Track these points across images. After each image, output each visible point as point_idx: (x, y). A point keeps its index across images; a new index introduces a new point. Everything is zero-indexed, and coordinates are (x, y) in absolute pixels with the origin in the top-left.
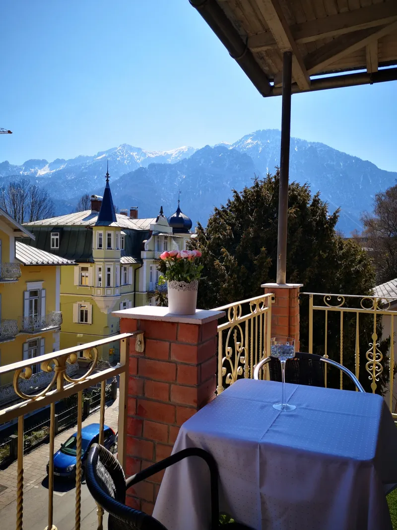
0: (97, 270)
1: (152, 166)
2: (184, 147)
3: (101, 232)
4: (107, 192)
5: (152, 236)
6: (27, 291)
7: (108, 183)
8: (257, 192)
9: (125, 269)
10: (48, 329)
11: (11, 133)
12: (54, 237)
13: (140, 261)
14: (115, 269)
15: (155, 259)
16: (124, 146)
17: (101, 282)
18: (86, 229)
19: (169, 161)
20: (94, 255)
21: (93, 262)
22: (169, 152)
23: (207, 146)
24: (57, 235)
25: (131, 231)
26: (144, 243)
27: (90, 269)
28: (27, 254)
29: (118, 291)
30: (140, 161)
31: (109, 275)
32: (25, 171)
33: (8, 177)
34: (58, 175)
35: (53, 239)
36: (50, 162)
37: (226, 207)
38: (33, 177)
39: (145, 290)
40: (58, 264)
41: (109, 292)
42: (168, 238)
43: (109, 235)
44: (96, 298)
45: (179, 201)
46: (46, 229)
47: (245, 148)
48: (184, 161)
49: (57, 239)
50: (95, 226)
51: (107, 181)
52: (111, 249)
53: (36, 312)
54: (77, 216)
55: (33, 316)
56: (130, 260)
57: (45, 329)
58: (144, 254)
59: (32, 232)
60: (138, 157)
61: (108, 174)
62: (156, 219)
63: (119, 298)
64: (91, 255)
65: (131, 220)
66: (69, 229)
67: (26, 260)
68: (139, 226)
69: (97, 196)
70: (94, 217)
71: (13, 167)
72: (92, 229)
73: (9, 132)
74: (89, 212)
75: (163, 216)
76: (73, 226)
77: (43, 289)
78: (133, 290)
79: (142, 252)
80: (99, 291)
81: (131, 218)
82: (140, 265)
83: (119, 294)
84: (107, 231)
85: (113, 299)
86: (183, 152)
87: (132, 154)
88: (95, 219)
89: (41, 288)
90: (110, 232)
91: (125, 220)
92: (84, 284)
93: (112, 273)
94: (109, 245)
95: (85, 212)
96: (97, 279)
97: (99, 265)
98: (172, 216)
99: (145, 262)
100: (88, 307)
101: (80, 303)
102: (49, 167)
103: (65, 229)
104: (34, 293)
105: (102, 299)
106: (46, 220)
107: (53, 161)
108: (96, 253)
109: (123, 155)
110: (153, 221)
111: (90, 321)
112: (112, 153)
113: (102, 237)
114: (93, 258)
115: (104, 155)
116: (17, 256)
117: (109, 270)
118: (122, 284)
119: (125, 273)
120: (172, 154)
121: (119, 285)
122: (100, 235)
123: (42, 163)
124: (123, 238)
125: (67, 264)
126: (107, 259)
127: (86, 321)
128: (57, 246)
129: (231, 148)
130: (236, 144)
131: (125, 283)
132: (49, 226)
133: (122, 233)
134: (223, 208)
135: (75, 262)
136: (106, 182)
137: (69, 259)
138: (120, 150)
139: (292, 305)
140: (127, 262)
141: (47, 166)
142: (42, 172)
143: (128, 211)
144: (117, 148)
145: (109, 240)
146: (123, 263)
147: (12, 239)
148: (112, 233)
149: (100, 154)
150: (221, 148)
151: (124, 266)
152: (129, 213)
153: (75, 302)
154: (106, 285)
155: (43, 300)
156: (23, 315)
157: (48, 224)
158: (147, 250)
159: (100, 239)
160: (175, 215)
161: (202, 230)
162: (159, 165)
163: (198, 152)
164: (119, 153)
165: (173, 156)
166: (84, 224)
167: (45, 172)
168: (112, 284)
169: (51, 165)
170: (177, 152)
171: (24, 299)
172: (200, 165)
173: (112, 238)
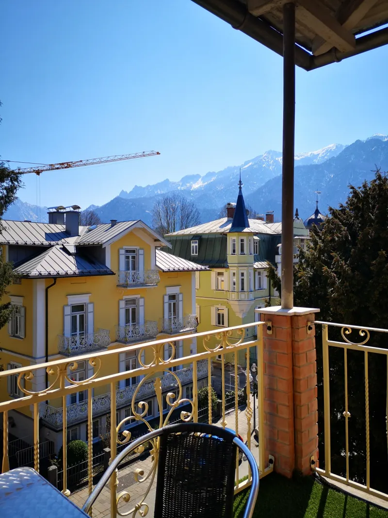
0: (231, 274)
2: (331, 146)
3: (235, 238)
4: (240, 199)
6: (166, 295)
8: (380, 185)
9: (259, 274)
10: (184, 330)
11: (160, 154)
12: (194, 245)
13: (274, 265)
14: (249, 274)
16: (269, 152)
17: (235, 286)
18: (221, 236)
19: (316, 162)
20: (229, 261)
21: (228, 267)
22: (315, 153)
23: (358, 141)
24: (196, 243)
25: (265, 236)
26: (278, 247)
27: (226, 274)
28: (167, 261)
29: (252, 296)
31: (243, 280)
32: (182, 186)
33: (169, 192)
34: (210, 187)
35: (193, 246)
36: (202, 176)
37: (345, 205)
38: (189, 192)
40: (193, 270)
41: (243, 296)
43: (242, 240)
44: (232, 302)
45: (317, 202)
46: (187, 238)
48: (332, 159)
49: (196, 246)
50: (229, 232)
51: (240, 188)
52: (244, 254)
53: (174, 315)
54: (214, 224)
55: (172, 318)
56: (265, 264)
57: (182, 331)
58: (278, 259)
59: (169, 241)
61: (240, 182)
63: (253, 302)
64: (226, 261)
65: (266, 225)
66: (206, 237)
67: (164, 267)
68: (274, 230)
69: (232, 203)
70: (230, 223)
71: (174, 183)
72: (227, 235)
73: (158, 153)
74: (225, 219)
75: (298, 219)
76: (210, 234)
77: (181, 293)
78: (268, 295)
79: (276, 256)
80: (233, 297)
81: (267, 223)
83: (253, 299)
84: (240, 237)
85: (248, 303)
86: (331, 150)
87: (277, 159)
88: (230, 226)
89: (178, 292)
90: (242, 238)
91: (260, 225)
92: (219, 288)
93: (245, 278)
94: (242, 250)
95: (222, 220)
96: (232, 284)
97: (233, 270)
98: (310, 218)
99: (279, 266)
101: (218, 306)
102: (202, 180)
103: (203, 237)
104: (173, 297)
105: (237, 303)
106: (188, 229)
107: (205, 174)
108: (231, 258)
109: (268, 161)
111: (226, 324)
112: (258, 160)
113: (236, 243)
114: (227, 263)
115: (250, 164)
116: (158, 263)
117: (243, 274)
118: (257, 288)
119: (260, 278)
120: (319, 154)
121: (253, 289)
122: (234, 241)
123: (195, 178)
124: (256, 243)
125: (201, 270)
126: (240, 264)
127: (223, 324)
128: (196, 253)
129: (386, 140)
131: (260, 287)
132: (189, 235)
133: (256, 238)
134: (342, 206)
135: (208, 267)
136: (239, 190)
137: (203, 265)
138: (265, 156)
139: (296, 338)
140: (260, 267)
141: (200, 180)
142: (196, 186)
143: (263, 215)
144: (263, 155)
145: (242, 245)
146: (256, 267)
147: (153, 248)
148: (245, 238)
149: (246, 163)
151: (258, 270)
152: (265, 217)
153: (213, 305)
154: (240, 290)
155: (181, 303)
156: (164, 317)
157: (188, 233)
159: (234, 245)
160: (313, 217)
162: (305, 167)
163: (348, 148)
164: (265, 160)
165: (320, 156)
166: (219, 231)
167: (199, 185)
168: (245, 289)
169: (204, 179)
170: (324, 151)
171: (164, 303)
172: (350, 161)
173: (245, 243)
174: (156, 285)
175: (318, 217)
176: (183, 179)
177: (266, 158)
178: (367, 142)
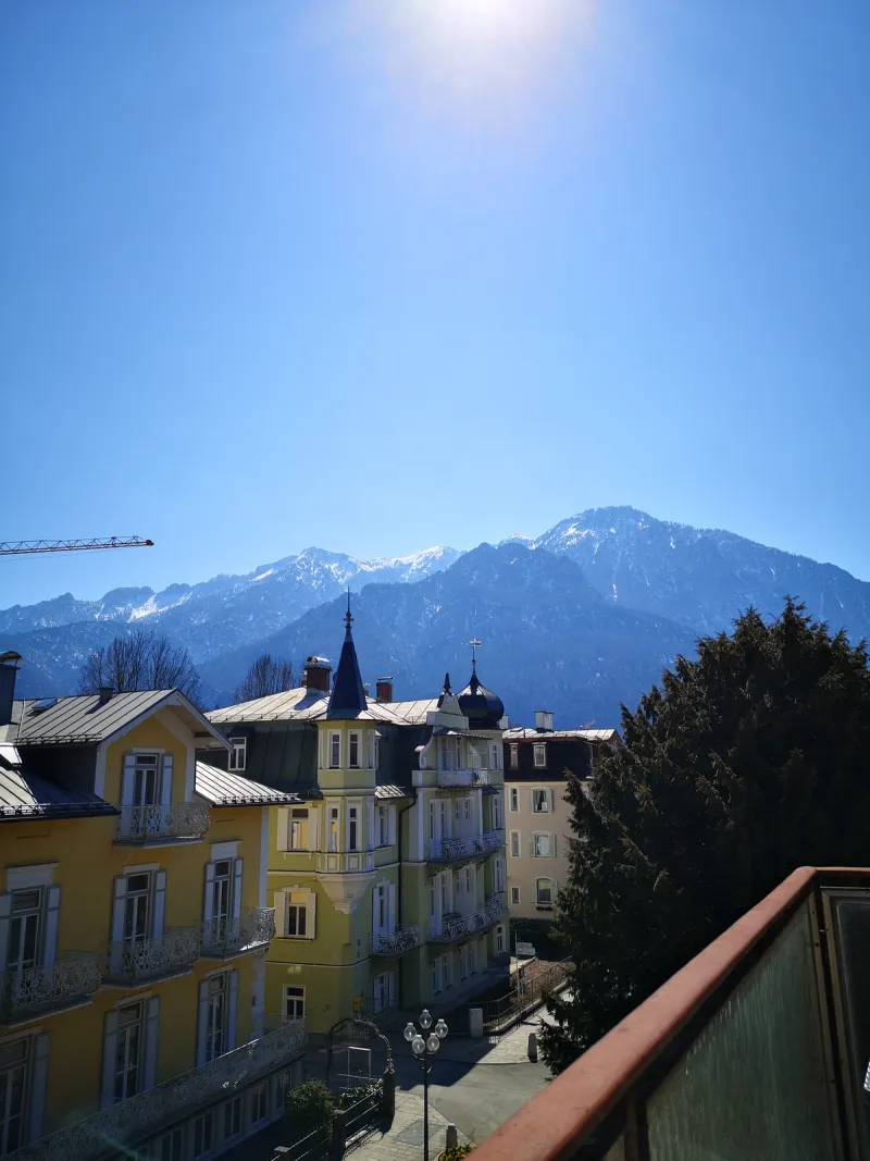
0: (329, 813)
1: (370, 589)
2: (434, 549)
3: (338, 732)
4: (348, 650)
5: (432, 738)
6: (211, 862)
7: (349, 633)
9: (383, 811)
10: (250, 947)
11: (152, 544)
13: (411, 791)
14: (366, 811)
15: (439, 787)
16: (311, 551)
18: (305, 728)
19: (406, 578)
20: (322, 783)
21: (320, 797)
22: (405, 560)
23: (484, 546)
24: (241, 742)
25: (389, 728)
26: (418, 753)
27: (313, 813)
28: (215, 784)
29: (371, 861)
30: (343, 579)
31: (353, 825)
32: (105, 612)
33: (69, 626)
34: (174, 617)
35: (234, 749)
36: (156, 591)
38: (120, 624)
39: (421, 857)
40: (270, 803)
41: (353, 862)
42: (462, 741)
43: (354, 738)
44: (328, 878)
45: (475, 662)
47: (564, 545)
48: (437, 577)
49: (241, 751)
50: (327, 720)
51: (348, 627)
52: (358, 768)
53: (224, 911)
54: (278, 702)
55: (219, 919)
56: (392, 790)
57: (245, 948)
58: (418, 777)
60: (340, 573)
61: (349, 615)
62: (436, 701)
64: (315, 782)
65: (383, 705)
66: (267, 729)
67: (214, 796)
68: (403, 716)
69: (319, 659)
70: (319, 700)
71: (82, 604)
72: (317, 726)
73: (149, 543)
74: (301, 692)
75: (450, 694)
76: (276, 722)
77: (239, 858)
78: (396, 858)
79: (414, 772)
80: (332, 865)
81: (379, 702)
82: (411, 801)
83: (374, 868)
84: (349, 730)
85: (361, 878)
86: (434, 558)
87: (327, 566)
88: (321, 706)
89: (234, 855)
90: (354, 732)
92: (296, 846)
93: (359, 820)
94: (354, 760)
95: (292, 692)
96: (329, 835)
97: (332, 803)
98: (464, 694)
99: (420, 794)
100: (304, 898)
101: (288, 891)
102: (155, 601)
103: (258, 729)
104: (222, 868)
105: (340, 878)
107: (163, 589)
108: (326, 777)
109: (308, 570)
110: (432, 705)
111: (310, 932)
112: (286, 568)
113: (340, 743)
114: (319, 788)
115: (269, 572)
116: (198, 789)
117: (353, 813)
118: (377, 844)
119: (383, 820)
120: (410, 565)
121: (373, 845)
122: (336, 738)
123: (140, 595)
124: (375, 745)
126: (350, 790)
127: (302, 931)
128: (241, 766)
129: (534, 547)
130: (545, 537)
131: (383, 841)
132: (223, 725)
133: (376, 732)
135: (298, 796)
136: (345, 630)
137: (285, 792)
138: (303, 559)
140: (387, 796)
141: (152, 599)
142: (139, 614)
144: (296, 557)
145: (354, 748)
146: (380, 797)
147: (191, 754)
148: (359, 733)
149: (260, 570)
150: (515, 548)
151: (380, 804)
153: (279, 889)
154: (348, 848)
155: (238, 881)
156: (203, 915)
157: (221, 719)
158: (424, 766)
159: (336, 747)
160: (468, 691)
161: (632, 719)
162: (385, 586)
163: (466, 557)
164: (302, 566)
165: (414, 566)
166: (298, 717)
167: (147, 613)
168: (359, 845)
169: (160, 598)
170: (421, 559)
171: (205, 882)
172: (471, 583)
173: (360, 743)
174: (202, 838)
175: (479, 693)
176: (108, 595)
177: (303, 563)
178: (500, 547)
